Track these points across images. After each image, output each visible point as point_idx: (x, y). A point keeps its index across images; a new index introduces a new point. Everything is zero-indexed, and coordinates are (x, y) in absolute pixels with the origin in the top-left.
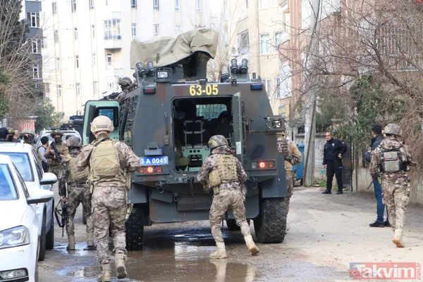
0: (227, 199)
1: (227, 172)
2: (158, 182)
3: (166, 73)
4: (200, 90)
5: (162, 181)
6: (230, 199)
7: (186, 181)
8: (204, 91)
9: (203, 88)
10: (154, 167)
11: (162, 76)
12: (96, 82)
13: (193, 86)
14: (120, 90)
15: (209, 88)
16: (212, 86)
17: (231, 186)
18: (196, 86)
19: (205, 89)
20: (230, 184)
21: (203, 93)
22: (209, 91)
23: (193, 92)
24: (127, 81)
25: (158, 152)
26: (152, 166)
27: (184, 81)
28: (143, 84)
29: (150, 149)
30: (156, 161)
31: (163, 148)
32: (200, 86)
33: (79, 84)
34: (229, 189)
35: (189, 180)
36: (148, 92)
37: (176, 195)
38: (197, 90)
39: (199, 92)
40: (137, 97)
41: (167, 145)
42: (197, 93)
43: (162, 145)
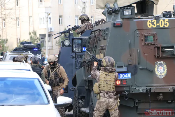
0: (104, 104)
1: (105, 85)
2: (124, 91)
3: (130, 11)
4: (155, 23)
5: (127, 91)
6: (107, 104)
7: (145, 91)
8: (158, 24)
9: (158, 22)
10: (121, 80)
11: (127, 13)
12: (31, 17)
13: (149, 20)
14: (79, 23)
15: (162, 22)
16: (164, 20)
17: (108, 95)
18: (152, 20)
19: (159, 23)
20: (107, 94)
21: (157, 26)
22: (162, 25)
23: (150, 25)
24: (84, 17)
25: (124, 69)
26: (120, 80)
27: (140, 17)
28: (113, 20)
29: (118, 67)
30: (122, 76)
31: (127, 67)
32: (155, 21)
33: (18, 18)
34: (106, 97)
35: (147, 91)
36: (117, 25)
37: (137, 101)
38: (153, 23)
39: (154, 25)
40: (108, 29)
41: (131, 64)
42: (153, 26)
43: (127, 64)
